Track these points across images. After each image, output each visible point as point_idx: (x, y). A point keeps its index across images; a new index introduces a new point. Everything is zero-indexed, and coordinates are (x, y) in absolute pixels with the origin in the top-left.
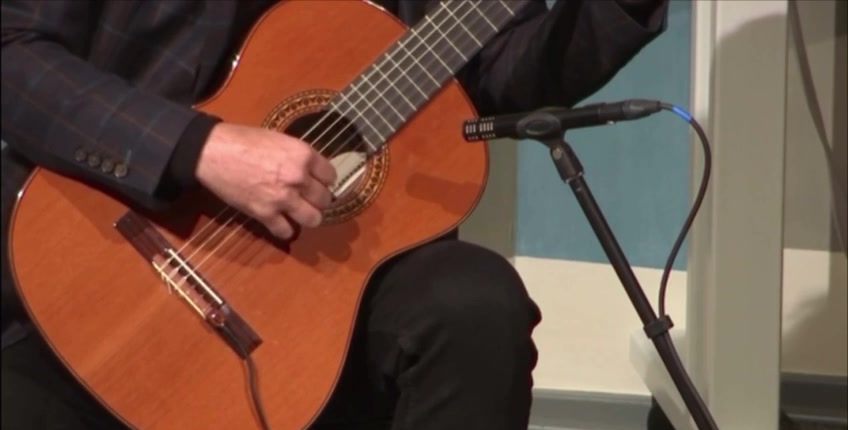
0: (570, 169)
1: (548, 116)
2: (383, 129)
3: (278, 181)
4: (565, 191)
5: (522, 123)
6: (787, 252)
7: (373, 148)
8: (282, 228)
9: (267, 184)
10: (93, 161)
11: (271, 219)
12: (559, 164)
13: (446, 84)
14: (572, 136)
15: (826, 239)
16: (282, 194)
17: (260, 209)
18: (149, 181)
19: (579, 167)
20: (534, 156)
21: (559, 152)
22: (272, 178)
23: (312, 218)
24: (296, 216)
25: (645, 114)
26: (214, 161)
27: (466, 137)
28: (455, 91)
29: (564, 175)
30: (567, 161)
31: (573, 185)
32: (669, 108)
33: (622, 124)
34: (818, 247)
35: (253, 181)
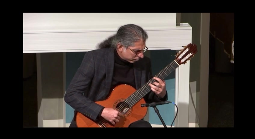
0: (157, 111)
1: (153, 104)
2: (132, 105)
3: (113, 117)
4: (156, 115)
5: (150, 104)
6: (189, 123)
7: (130, 107)
8: (114, 123)
9: (112, 117)
10: (87, 114)
11: (112, 122)
12: (155, 111)
13: (142, 99)
14: (157, 107)
15: (195, 121)
16: (114, 119)
17: (110, 121)
18: (95, 118)
19: (158, 111)
20: (151, 109)
21: (155, 109)
22: (112, 116)
23: (118, 121)
24: (116, 121)
25: (168, 103)
26: (104, 114)
27: (142, 106)
28: (143, 100)
29: (156, 112)
30: (157, 110)
31: (157, 114)
32: (172, 102)
33: (165, 105)
34: (193, 123)
35: (110, 117)
